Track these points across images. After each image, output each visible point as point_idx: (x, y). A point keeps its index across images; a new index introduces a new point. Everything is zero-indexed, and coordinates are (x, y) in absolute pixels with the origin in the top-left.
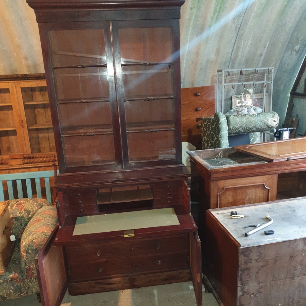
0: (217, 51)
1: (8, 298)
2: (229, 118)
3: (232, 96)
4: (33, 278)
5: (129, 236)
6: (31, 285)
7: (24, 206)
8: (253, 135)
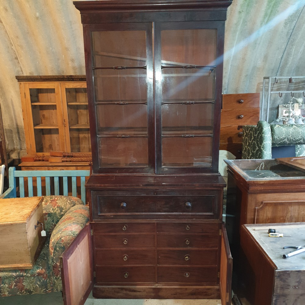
0: (265, 57)
1: (33, 292)
2: (273, 128)
3: (279, 105)
4: (58, 276)
6: (57, 282)
7: (57, 203)
8: (300, 147)
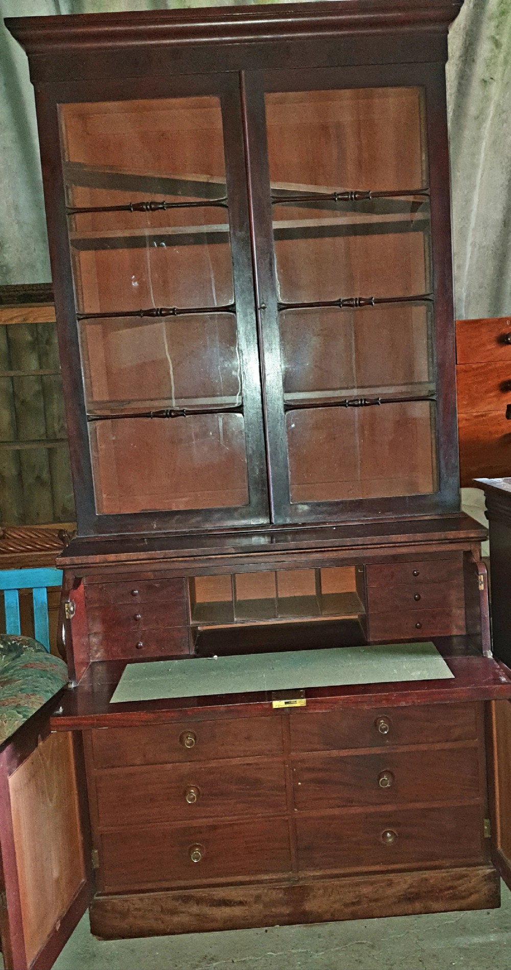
5: (288, 706)
